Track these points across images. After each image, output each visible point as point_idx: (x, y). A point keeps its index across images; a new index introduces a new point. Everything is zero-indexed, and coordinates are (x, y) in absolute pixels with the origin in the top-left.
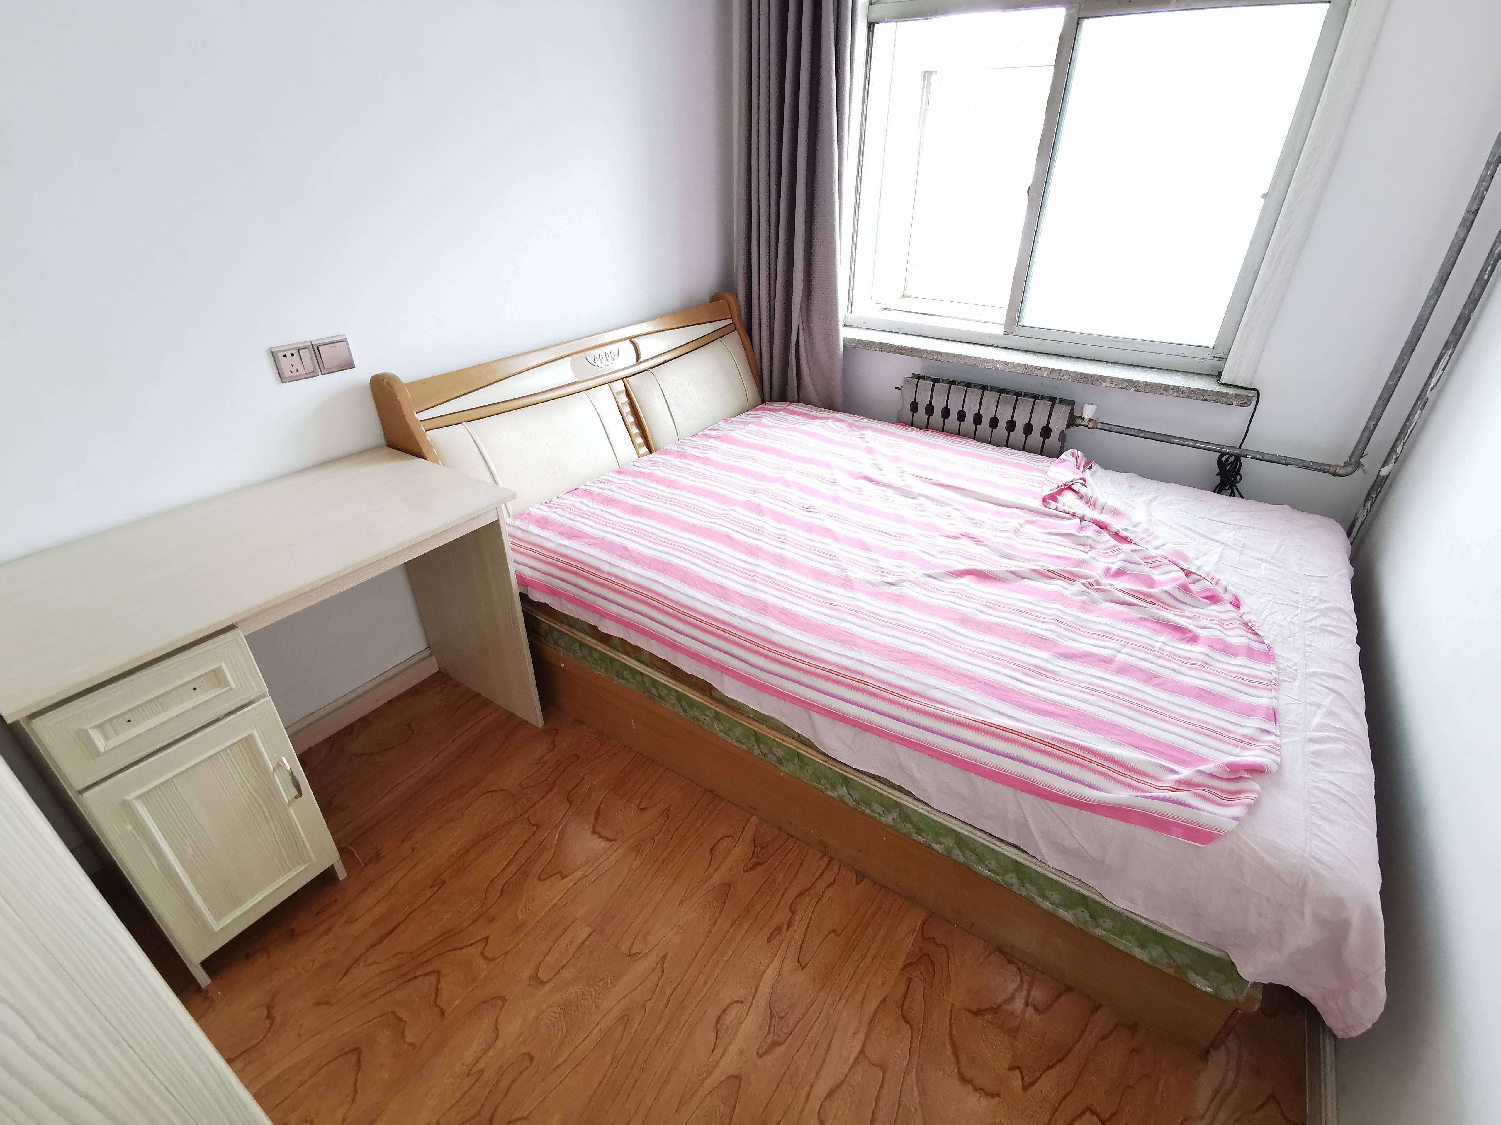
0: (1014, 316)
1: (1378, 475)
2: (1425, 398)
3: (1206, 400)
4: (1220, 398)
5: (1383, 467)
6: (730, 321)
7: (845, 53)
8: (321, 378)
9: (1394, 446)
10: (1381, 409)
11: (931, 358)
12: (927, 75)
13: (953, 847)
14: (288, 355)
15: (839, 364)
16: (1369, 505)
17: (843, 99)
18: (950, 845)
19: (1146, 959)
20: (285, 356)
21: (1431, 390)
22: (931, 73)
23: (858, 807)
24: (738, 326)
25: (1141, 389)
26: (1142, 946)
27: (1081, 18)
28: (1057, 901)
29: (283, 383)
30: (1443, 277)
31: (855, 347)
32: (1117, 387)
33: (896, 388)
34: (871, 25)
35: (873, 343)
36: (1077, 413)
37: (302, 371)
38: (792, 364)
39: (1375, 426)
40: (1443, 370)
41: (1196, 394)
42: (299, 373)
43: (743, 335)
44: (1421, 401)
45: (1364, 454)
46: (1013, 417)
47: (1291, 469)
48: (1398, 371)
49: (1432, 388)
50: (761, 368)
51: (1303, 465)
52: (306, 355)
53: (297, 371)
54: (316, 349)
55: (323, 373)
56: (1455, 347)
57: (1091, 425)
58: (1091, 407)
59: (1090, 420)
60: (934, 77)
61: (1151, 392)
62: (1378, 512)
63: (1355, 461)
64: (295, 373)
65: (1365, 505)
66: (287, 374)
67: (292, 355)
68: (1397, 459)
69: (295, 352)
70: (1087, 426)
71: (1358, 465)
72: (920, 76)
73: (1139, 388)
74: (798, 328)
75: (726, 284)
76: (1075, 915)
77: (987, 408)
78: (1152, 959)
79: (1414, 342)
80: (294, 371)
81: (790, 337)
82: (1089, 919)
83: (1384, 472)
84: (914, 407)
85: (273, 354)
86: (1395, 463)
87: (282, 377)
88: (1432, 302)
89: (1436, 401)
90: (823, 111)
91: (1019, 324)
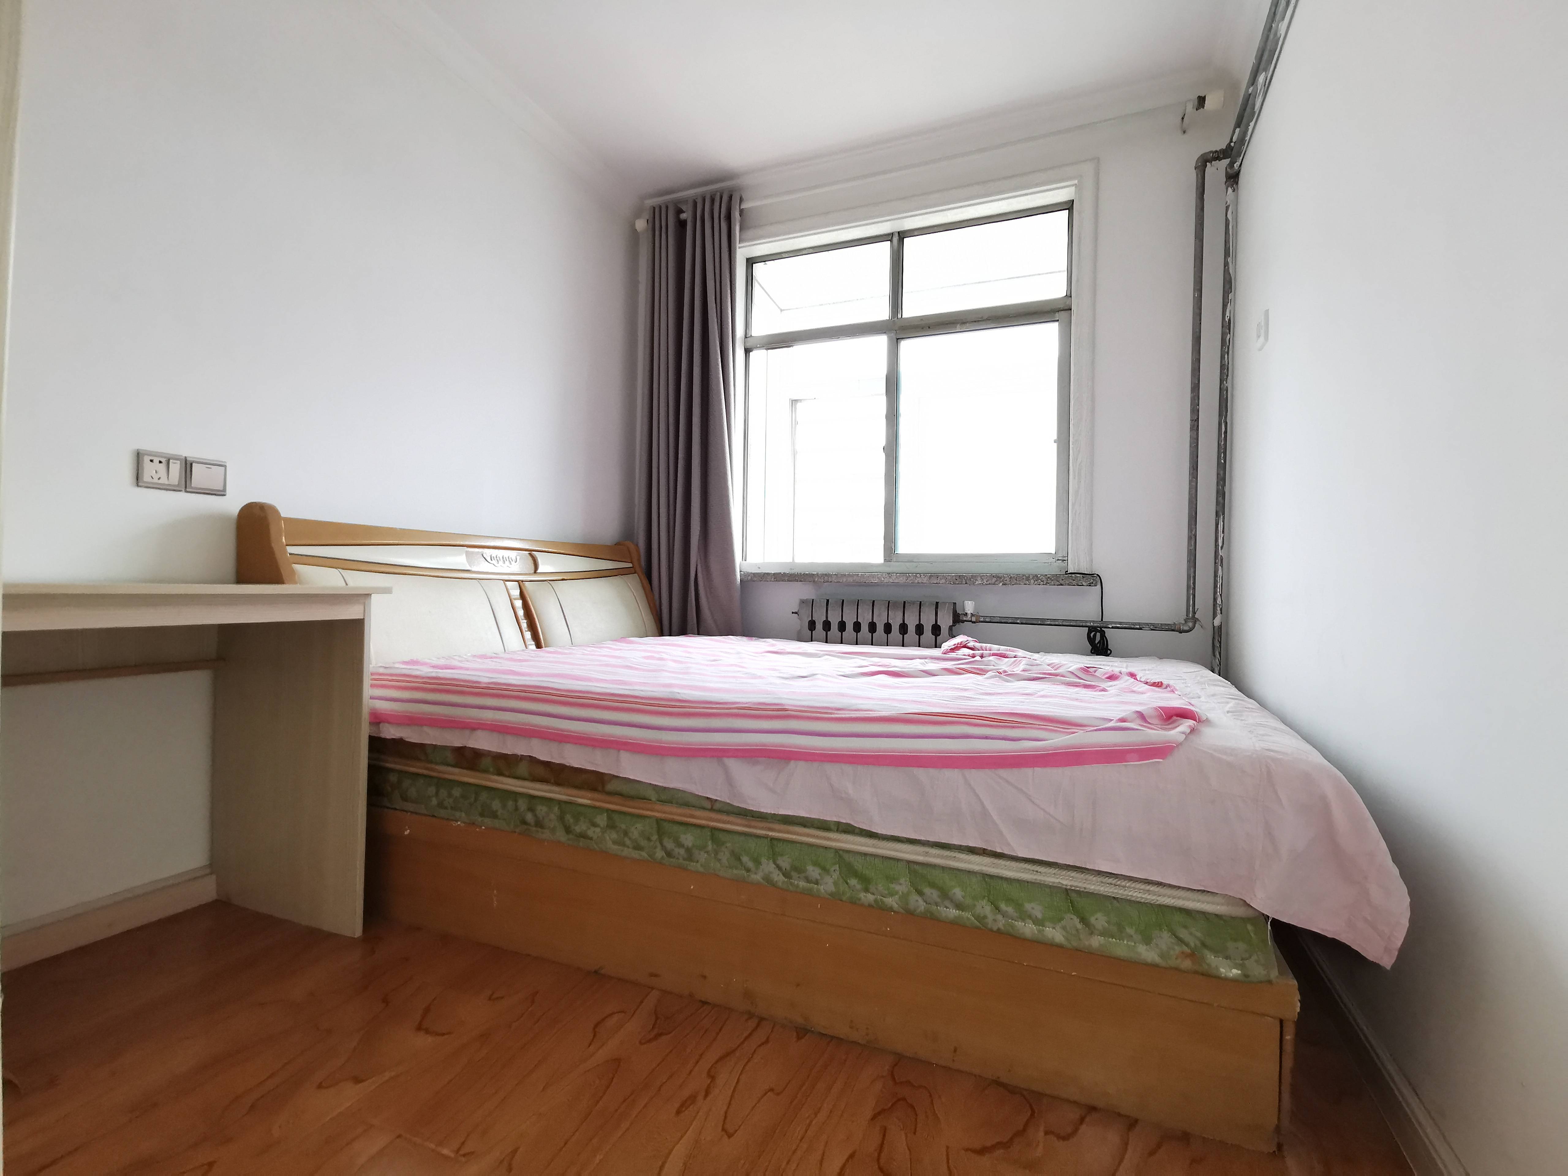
0: (890, 546)
1: (1214, 627)
2: (1220, 556)
3: (1062, 585)
4: (1071, 581)
5: (1214, 619)
6: (630, 565)
7: (728, 355)
8: (183, 495)
9: (1215, 600)
10: (1192, 570)
11: (823, 581)
12: (794, 402)
13: (908, 893)
14: (156, 460)
15: (737, 595)
16: (1218, 654)
17: (729, 385)
18: (905, 890)
19: (1157, 959)
20: (152, 461)
21: (1221, 550)
22: (796, 401)
23: (791, 884)
24: (638, 569)
25: (1008, 582)
26: (1147, 940)
27: (899, 339)
28: (1039, 916)
29: (138, 486)
30: (1193, 466)
31: (752, 580)
32: (988, 583)
33: (793, 613)
34: (747, 351)
35: (768, 574)
36: (959, 611)
37: (164, 480)
38: (691, 599)
39: (1194, 583)
40: (1223, 532)
41: (1052, 580)
42: (160, 481)
43: (642, 577)
44: (1218, 560)
45: (1196, 610)
46: (904, 621)
47: (1146, 634)
48: (1192, 537)
49: (1222, 548)
50: (661, 610)
51: (1155, 627)
52: (176, 468)
53: (159, 479)
54: (188, 466)
55: (187, 490)
56: (1224, 514)
57: (974, 619)
58: (970, 602)
59: (972, 615)
60: (799, 405)
61: (1016, 584)
62: (1227, 658)
63: (1192, 618)
64: (156, 480)
65: (1214, 656)
66: (146, 477)
67: (160, 462)
68: (1221, 610)
69: (163, 460)
70: (971, 621)
71: (1195, 620)
72: (788, 404)
73: (1006, 582)
74: (697, 565)
75: (628, 534)
76: (1064, 928)
77: (879, 615)
78: (1162, 956)
79: (1194, 514)
80: (156, 477)
81: (689, 576)
82: (1080, 926)
83: (1217, 622)
84: (812, 625)
85: (139, 456)
86: (1221, 613)
87: (138, 479)
88: (1194, 484)
89: (1229, 556)
90: (712, 394)
91: (896, 552)
